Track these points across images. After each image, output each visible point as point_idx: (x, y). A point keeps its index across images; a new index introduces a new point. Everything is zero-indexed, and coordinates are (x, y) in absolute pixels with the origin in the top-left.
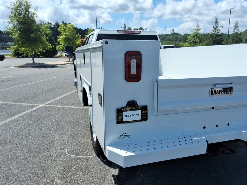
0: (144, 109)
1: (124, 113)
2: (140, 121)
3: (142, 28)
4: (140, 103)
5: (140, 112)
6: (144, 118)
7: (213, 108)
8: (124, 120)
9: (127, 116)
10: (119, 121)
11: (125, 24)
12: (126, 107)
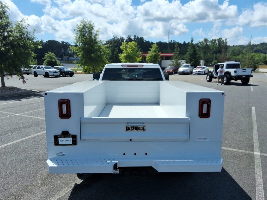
0: (74, 137)
1: (60, 139)
2: (71, 145)
3: (222, 38)
4: (71, 133)
5: (71, 139)
6: (75, 143)
7: (131, 140)
8: (59, 144)
9: (62, 141)
10: (56, 143)
11: (192, 38)
12: (61, 135)
